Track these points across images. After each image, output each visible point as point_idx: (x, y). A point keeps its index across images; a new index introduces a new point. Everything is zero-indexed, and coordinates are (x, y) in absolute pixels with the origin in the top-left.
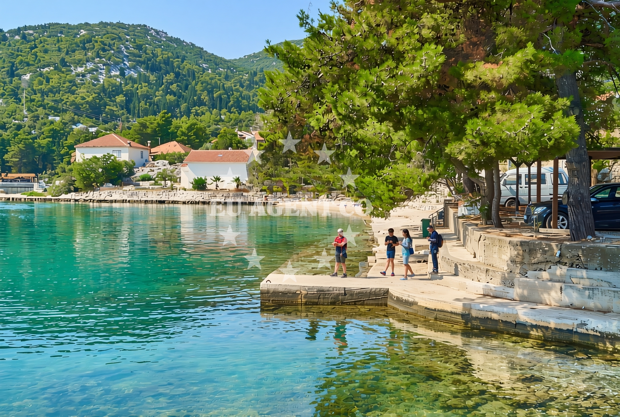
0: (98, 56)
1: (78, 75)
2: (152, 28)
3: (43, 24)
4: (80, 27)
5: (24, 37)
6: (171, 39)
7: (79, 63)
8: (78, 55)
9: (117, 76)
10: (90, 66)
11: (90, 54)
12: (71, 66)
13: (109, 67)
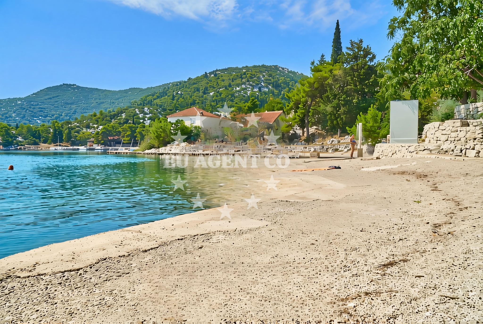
0: (248, 81)
1: (237, 91)
2: (280, 67)
4: (243, 68)
5: (215, 75)
6: (291, 72)
7: (238, 85)
8: (238, 81)
9: (257, 92)
10: (243, 86)
11: (244, 80)
12: (233, 87)
13: (253, 87)
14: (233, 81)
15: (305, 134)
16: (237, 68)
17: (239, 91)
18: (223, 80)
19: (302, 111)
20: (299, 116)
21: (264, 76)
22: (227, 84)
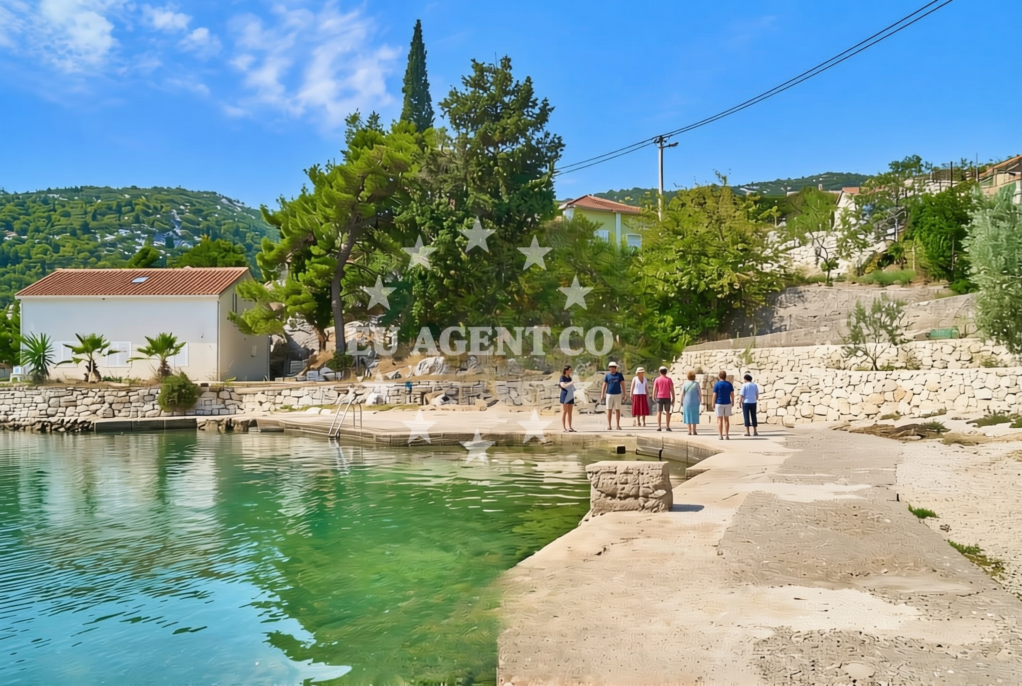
0: (137, 220)
1: (104, 244)
2: (223, 197)
3: (74, 187)
4: (125, 191)
6: (248, 210)
7: (108, 228)
8: (110, 219)
9: (161, 248)
11: (125, 218)
12: (95, 233)
13: (152, 236)
14: (94, 218)
15: (331, 345)
16: (108, 190)
17: (113, 244)
18: (67, 215)
19: (319, 266)
20: (310, 283)
21: (181, 212)
22: (77, 224)
